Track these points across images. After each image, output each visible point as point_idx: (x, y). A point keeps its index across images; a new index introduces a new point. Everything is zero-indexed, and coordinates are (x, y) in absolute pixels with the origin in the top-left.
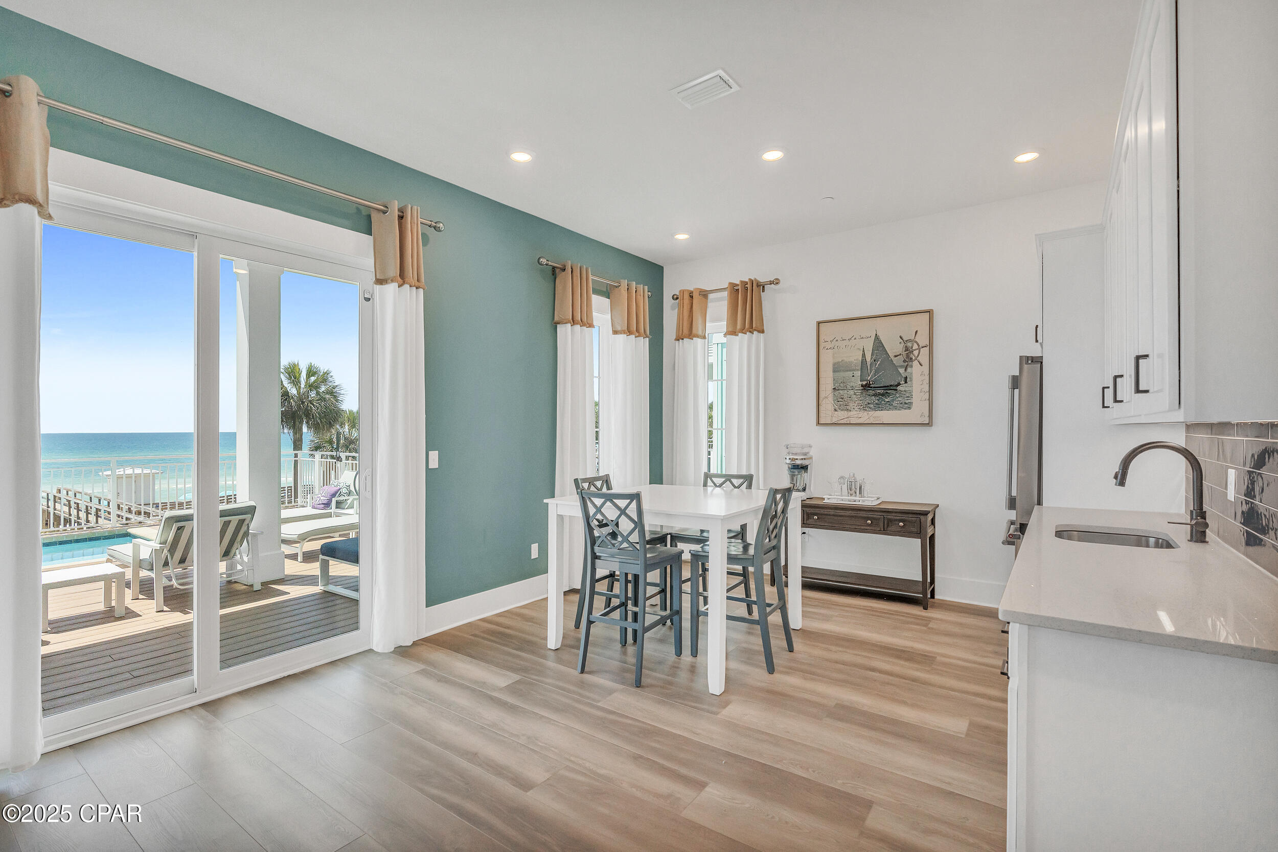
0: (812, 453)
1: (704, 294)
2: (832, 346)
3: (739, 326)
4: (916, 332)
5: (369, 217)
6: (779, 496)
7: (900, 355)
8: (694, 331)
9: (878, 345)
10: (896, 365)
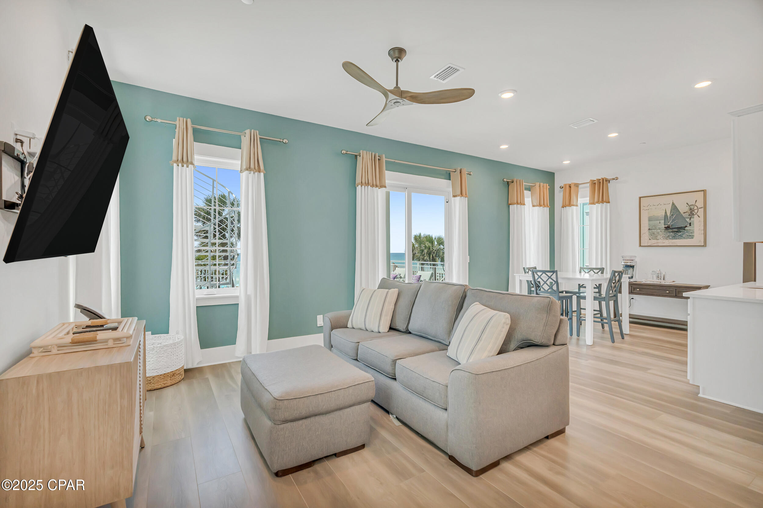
0: (637, 259)
1: (577, 185)
2: (648, 208)
3: (596, 200)
4: (696, 201)
5: (450, 174)
6: (616, 274)
7: (687, 212)
8: (572, 203)
9: (674, 208)
10: (685, 217)
